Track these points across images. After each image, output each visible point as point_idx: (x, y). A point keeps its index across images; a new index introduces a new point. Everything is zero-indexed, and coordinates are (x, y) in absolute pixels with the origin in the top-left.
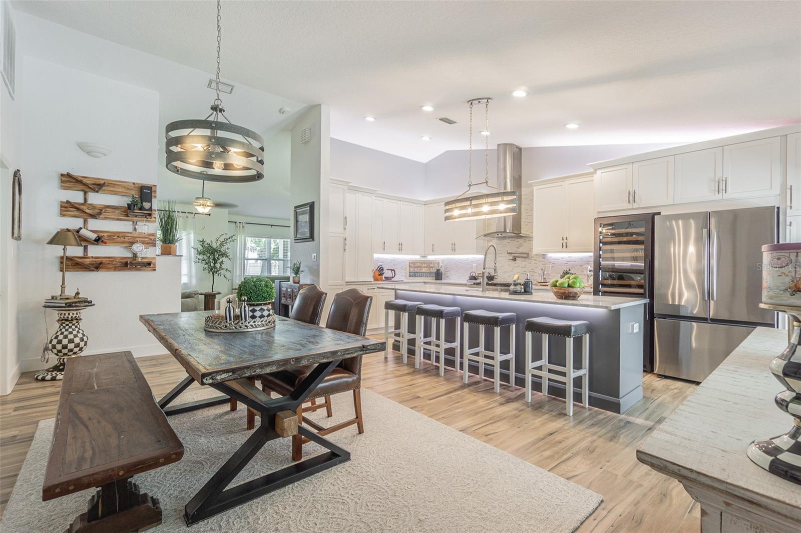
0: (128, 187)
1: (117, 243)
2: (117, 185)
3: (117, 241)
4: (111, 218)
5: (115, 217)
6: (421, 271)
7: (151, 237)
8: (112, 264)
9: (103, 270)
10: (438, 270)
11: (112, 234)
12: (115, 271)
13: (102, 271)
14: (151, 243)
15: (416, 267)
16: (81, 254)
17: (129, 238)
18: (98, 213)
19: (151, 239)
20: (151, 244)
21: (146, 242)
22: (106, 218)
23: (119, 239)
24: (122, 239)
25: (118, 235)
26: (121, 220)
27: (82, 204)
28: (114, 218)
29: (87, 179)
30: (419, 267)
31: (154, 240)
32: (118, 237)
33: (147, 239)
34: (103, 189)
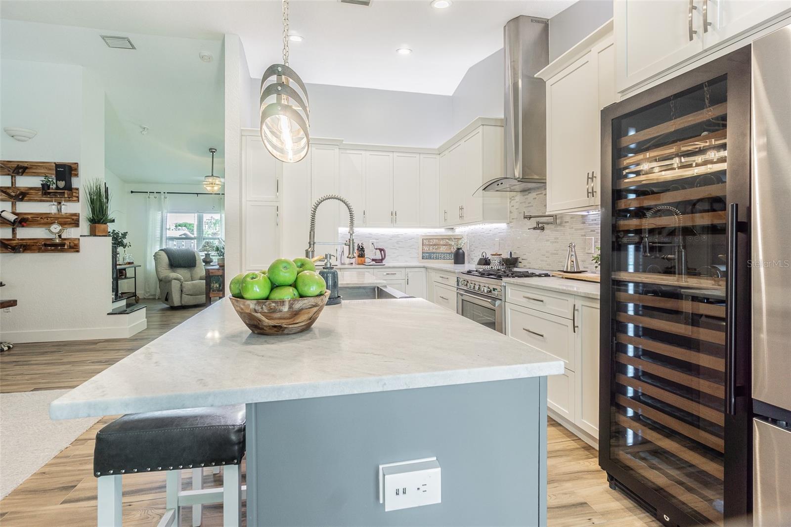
0: (50, 167)
1: (40, 224)
2: (39, 166)
3: (40, 223)
4: (34, 200)
5: (38, 198)
6: (438, 251)
7: (73, 217)
8: (36, 246)
9: (29, 251)
10: (459, 249)
11: (35, 216)
12: (39, 252)
13: (28, 253)
14: (73, 223)
15: (431, 245)
16: (10, 236)
17: (52, 219)
18: (23, 195)
19: (73, 219)
20: (74, 225)
21: (69, 222)
22: (30, 200)
23: (42, 221)
24: (46, 220)
25: (41, 217)
26: (44, 201)
27: (8, 188)
28: (37, 200)
29: (12, 163)
30: (435, 245)
31: (76, 221)
32: (41, 218)
33: (69, 220)
34: (26, 171)
